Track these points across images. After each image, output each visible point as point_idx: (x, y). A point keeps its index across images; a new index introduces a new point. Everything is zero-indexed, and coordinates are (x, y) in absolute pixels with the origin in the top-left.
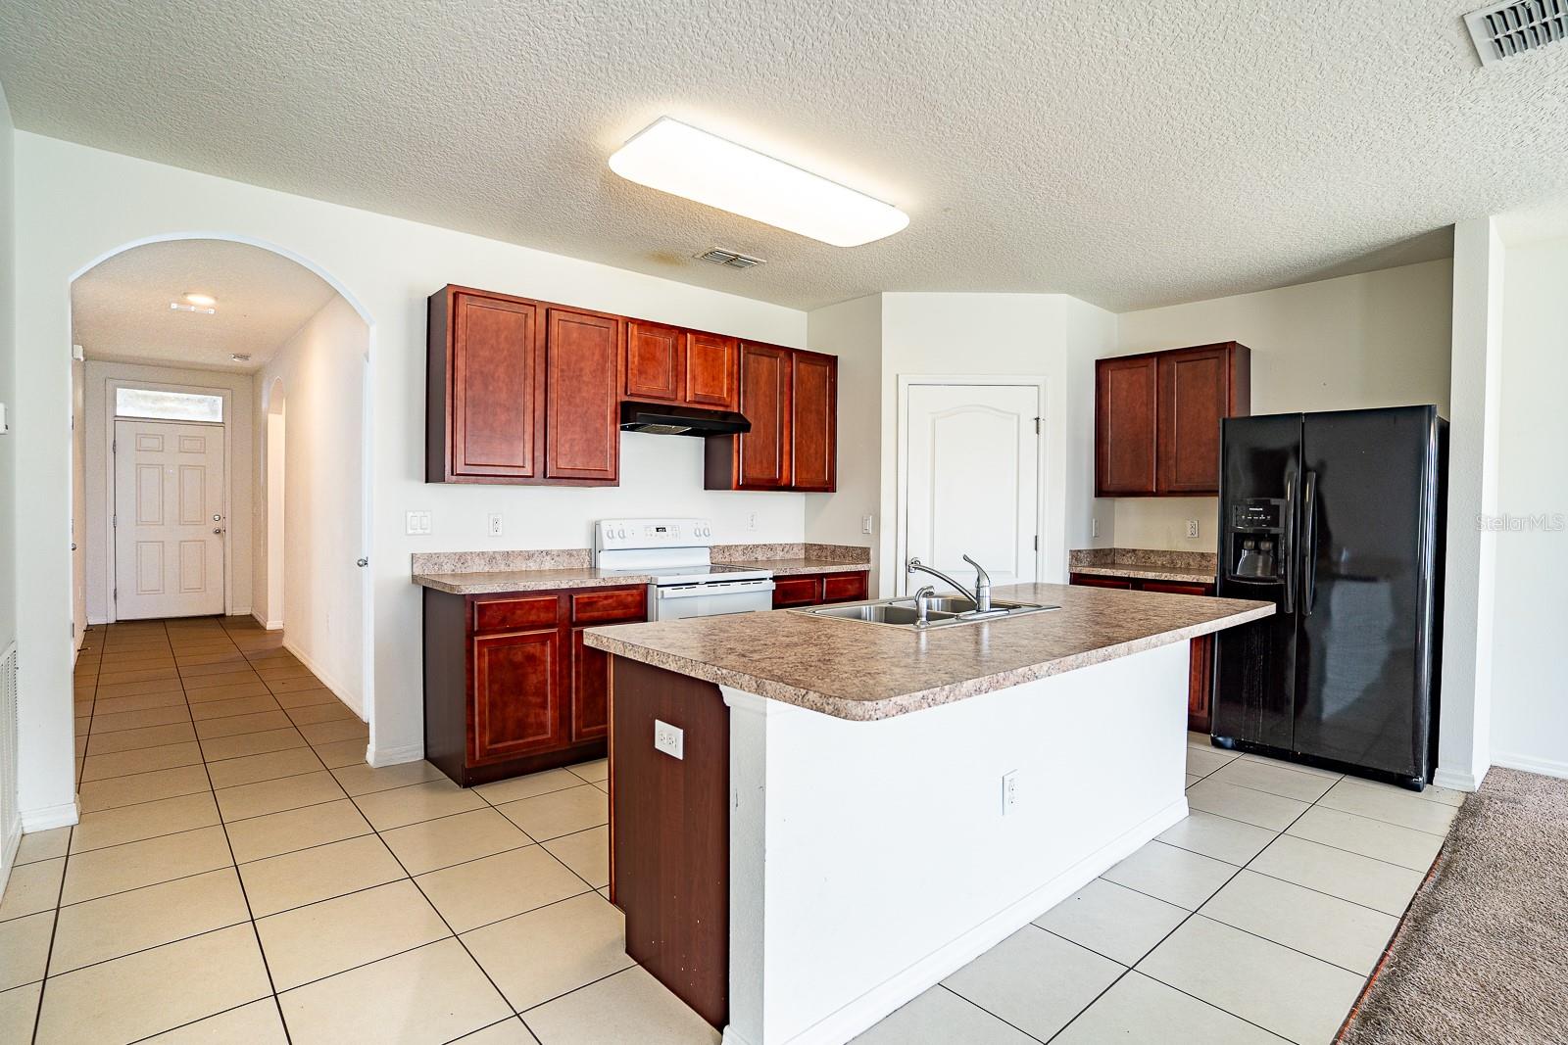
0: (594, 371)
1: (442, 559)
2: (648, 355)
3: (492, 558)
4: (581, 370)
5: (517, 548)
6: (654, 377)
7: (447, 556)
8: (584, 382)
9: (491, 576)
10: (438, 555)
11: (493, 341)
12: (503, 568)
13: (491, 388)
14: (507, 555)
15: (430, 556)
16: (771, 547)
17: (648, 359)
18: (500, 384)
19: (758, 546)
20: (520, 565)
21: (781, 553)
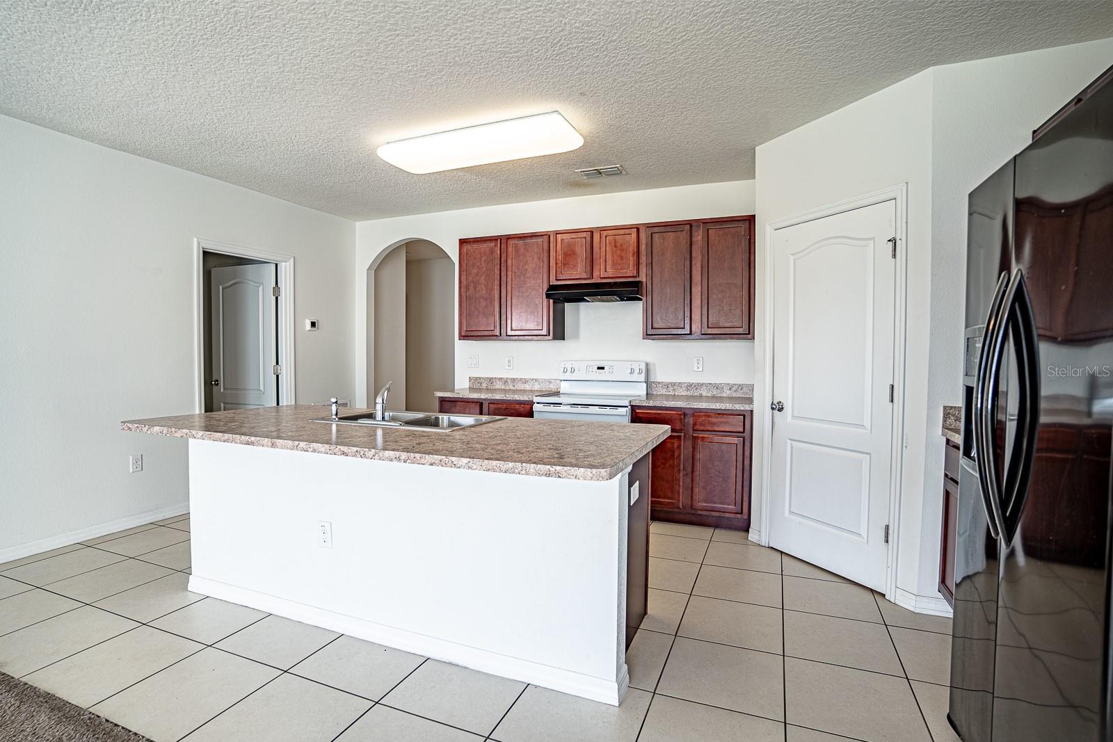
0: (534, 269)
1: (482, 380)
2: (570, 252)
3: (505, 381)
4: (526, 270)
5: (520, 377)
6: (574, 266)
7: (484, 379)
8: (528, 277)
9: (505, 391)
10: (480, 378)
11: (479, 264)
12: (511, 387)
13: (478, 289)
14: (514, 380)
15: (476, 378)
16: (717, 386)
17: (570, 255)
18: (482, 286)
19: (702, 385)
20: (521, 386)
21: (728, 392)
